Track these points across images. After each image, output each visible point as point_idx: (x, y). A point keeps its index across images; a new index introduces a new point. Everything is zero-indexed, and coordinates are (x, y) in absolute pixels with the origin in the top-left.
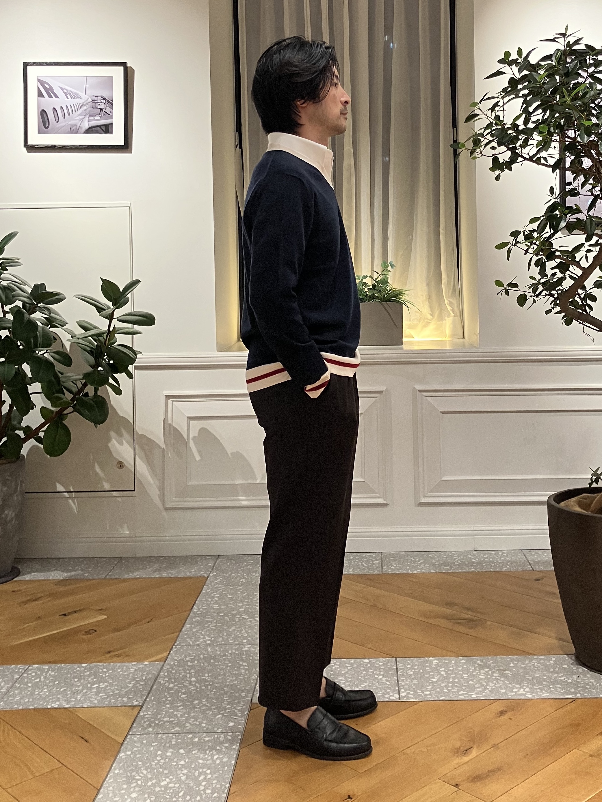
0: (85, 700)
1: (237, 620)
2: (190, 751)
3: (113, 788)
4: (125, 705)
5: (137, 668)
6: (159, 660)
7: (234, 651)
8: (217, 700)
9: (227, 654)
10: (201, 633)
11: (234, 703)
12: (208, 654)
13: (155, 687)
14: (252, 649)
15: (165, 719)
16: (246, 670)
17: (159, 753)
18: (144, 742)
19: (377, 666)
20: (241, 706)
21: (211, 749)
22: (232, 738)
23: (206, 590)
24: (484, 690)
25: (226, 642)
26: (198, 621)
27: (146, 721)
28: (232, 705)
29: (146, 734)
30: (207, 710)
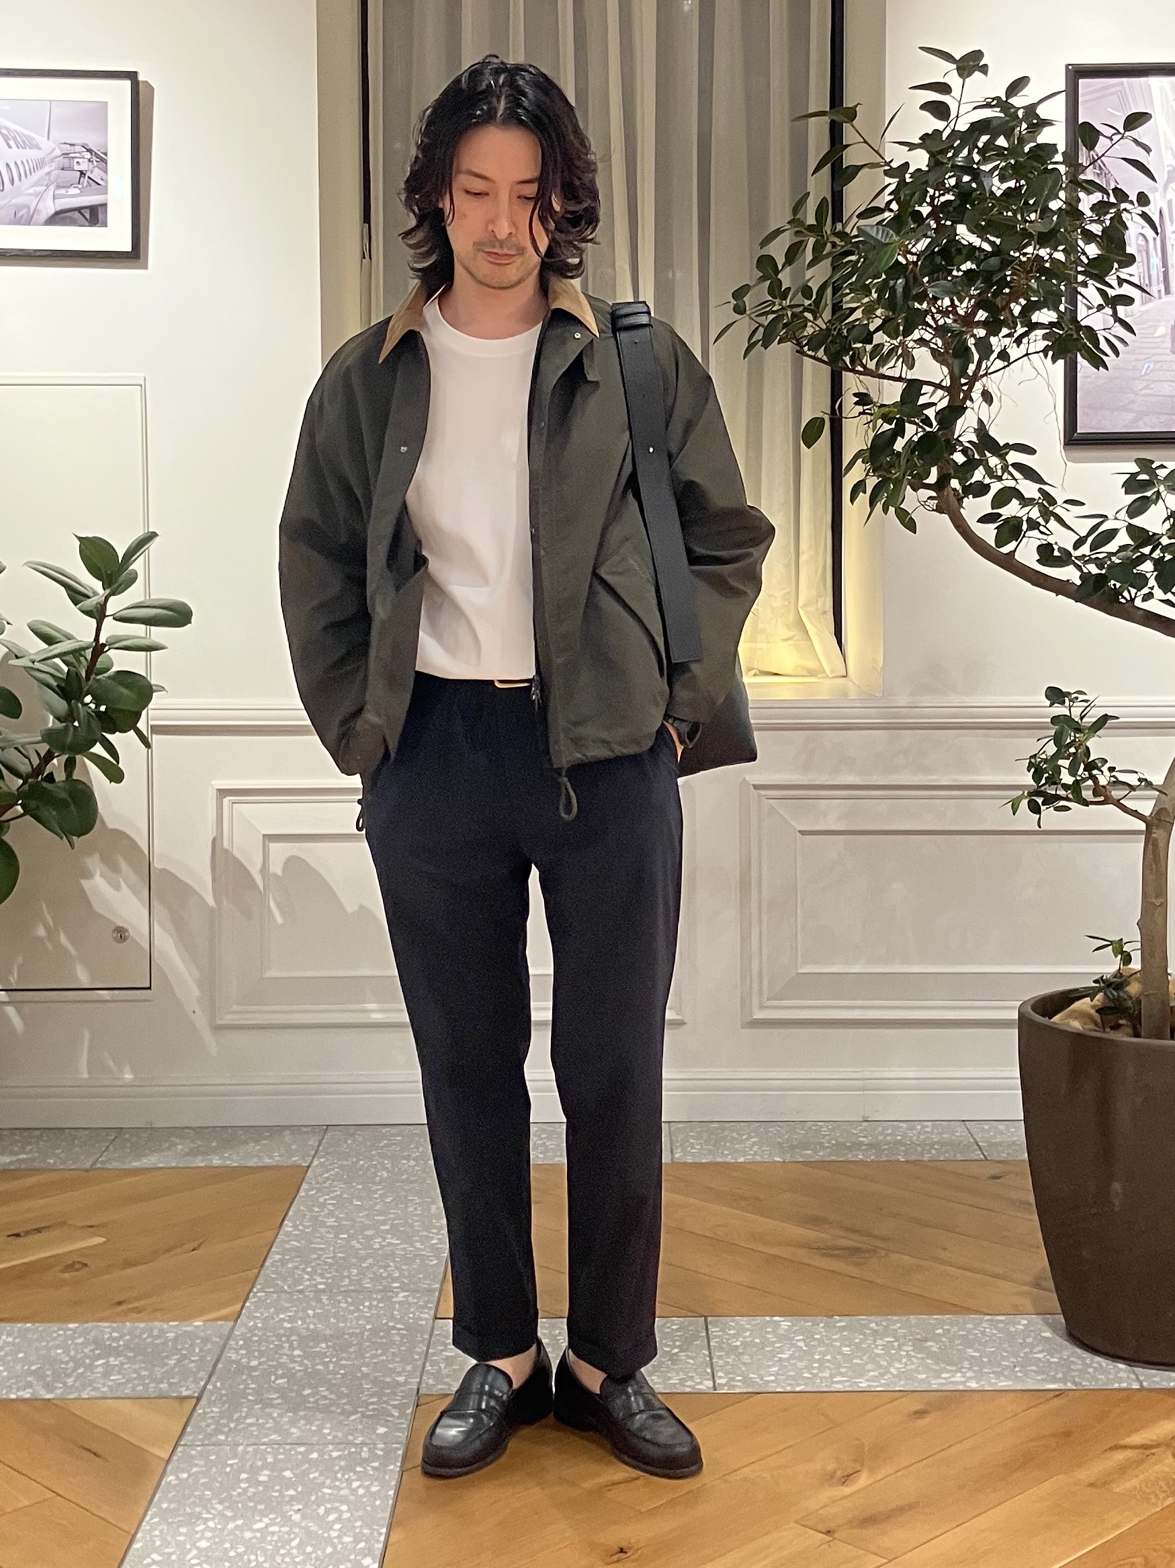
0: (84, 1388)
1: (376, 1246)
2: (305, 1474)
3: (161, 1532)
4: (165, 1395)
5: (180, 1332)
6: (225, 1318)
7: (375, 1303)
8: (348, 1388)
9: (361, 1307)
10: (304, 1270)
11: (385, 1394)
12: (323, 1306)
13: (220, 1366)
14: (411, 1300)
15: (248, 1421)
16: (403, 1336)
17: (244, 1476)
18: (211, 1458)
19: (667, 1330)
20: (395, 1400)
21: (344, 1470)
22: (387, 1453)
23: (307, 1191)
24: (882, 1375)
25: (357, 1287)
26: (297, 1249)
27: (208, 1425)
28: (380, 1398)
29: (214, 1445)
30: (331, 1405)
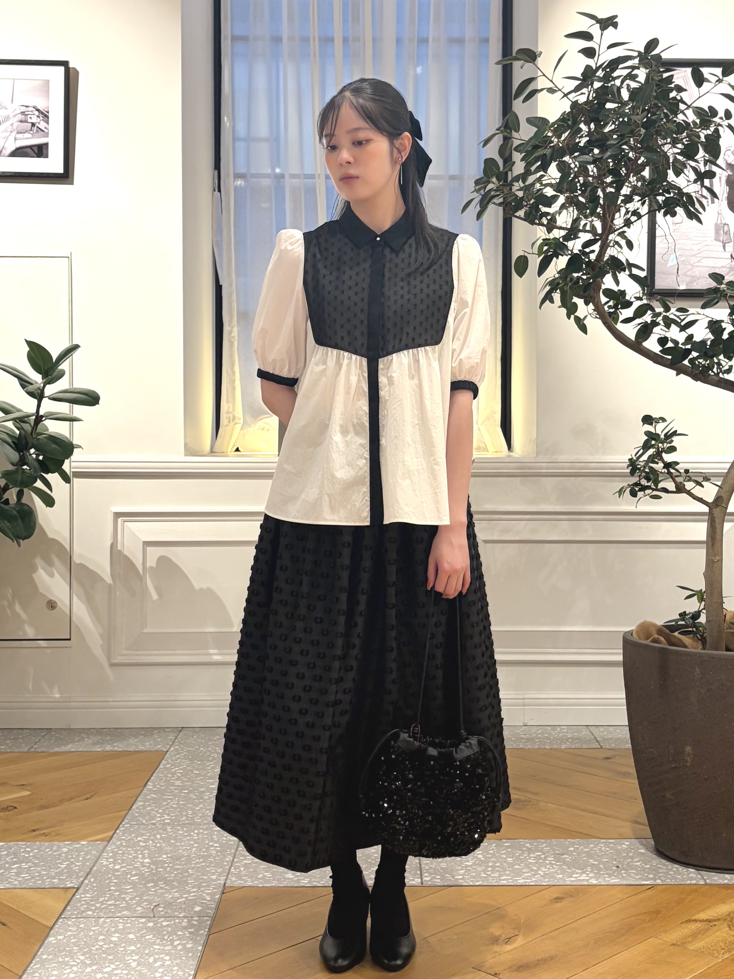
1: (206, 797)
2: (143, 936)
3: (40, 974)
4: (55, 886)
5: (71, 848)
6: (102, 840)
7: (201, 831)
8: (178, 883)
9: (192, 834)
10: (157, 811)
11: (202, 887)
12: (167, 832)
13: (95, 868)
15: (109, 903)
16: (218, 851)
17: (101, 937)
18: (81, 926)
20: (209, 890)
21: (170, 934)
22: (200, 923)
23: (165, 765)
24: (534, 875)
25: (191, 822)
26: (153, 799)
27: (83, 905)
28: (199, 888)
29: (84, 918)
30: (166, 893)
